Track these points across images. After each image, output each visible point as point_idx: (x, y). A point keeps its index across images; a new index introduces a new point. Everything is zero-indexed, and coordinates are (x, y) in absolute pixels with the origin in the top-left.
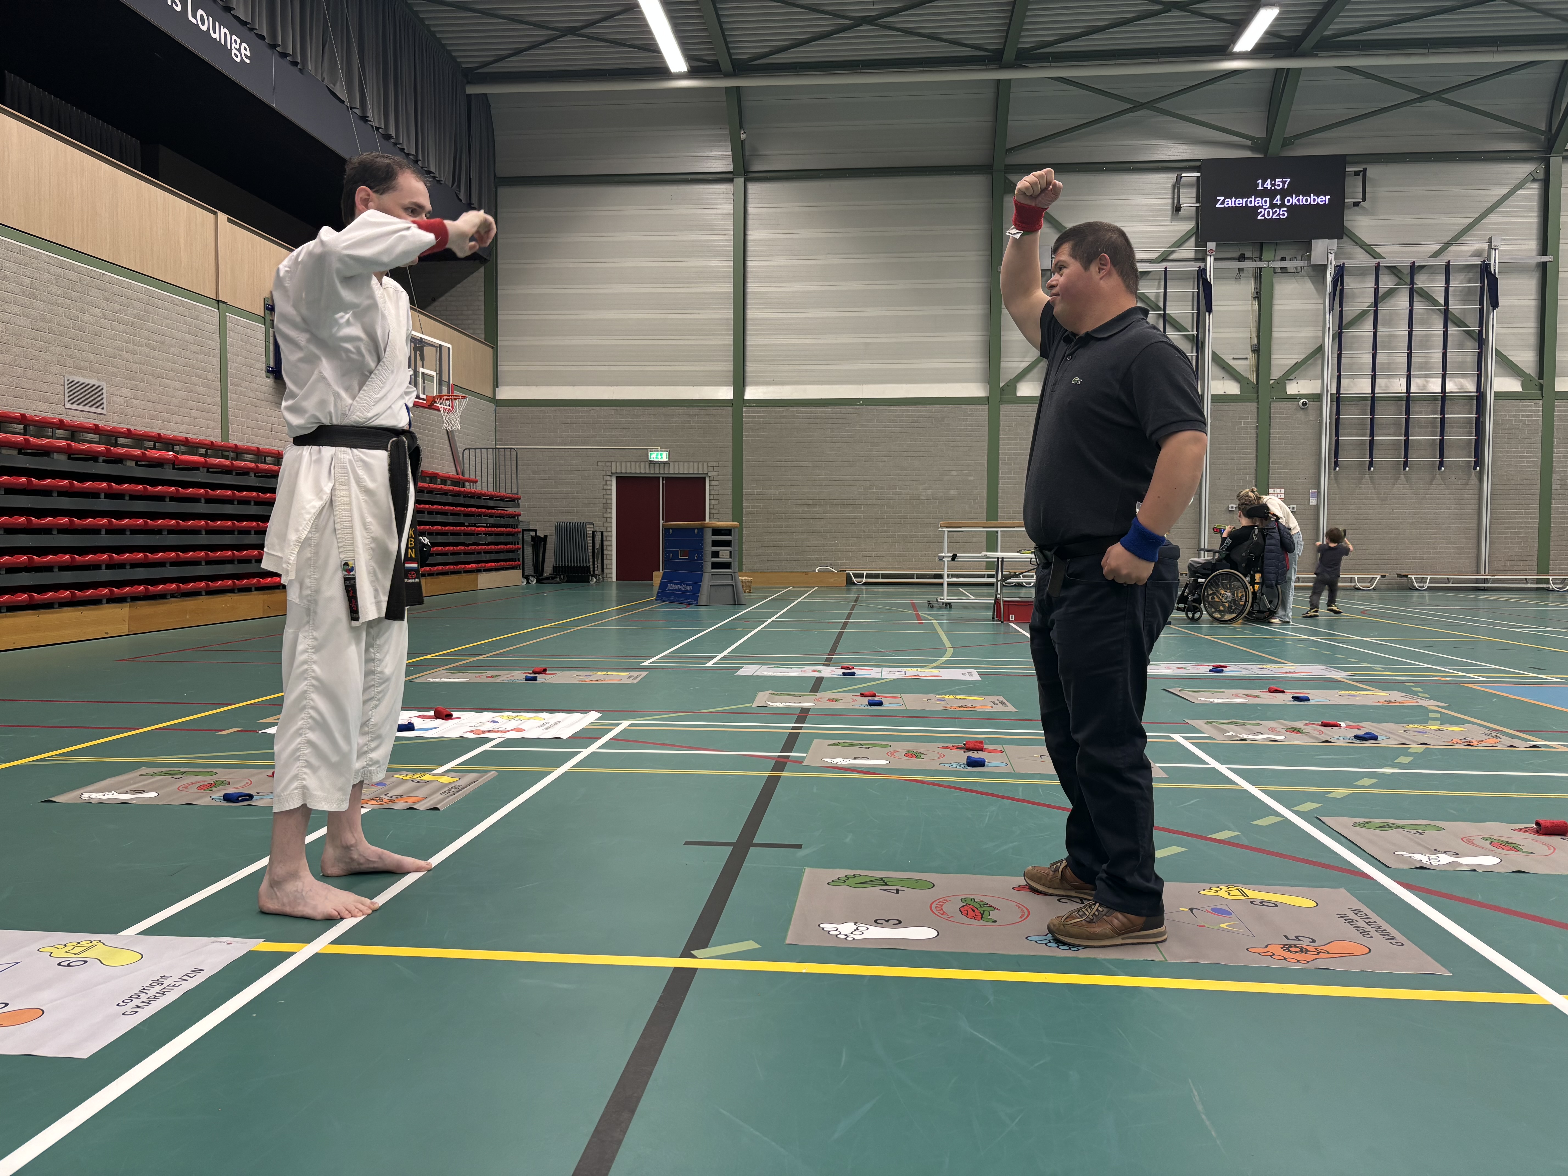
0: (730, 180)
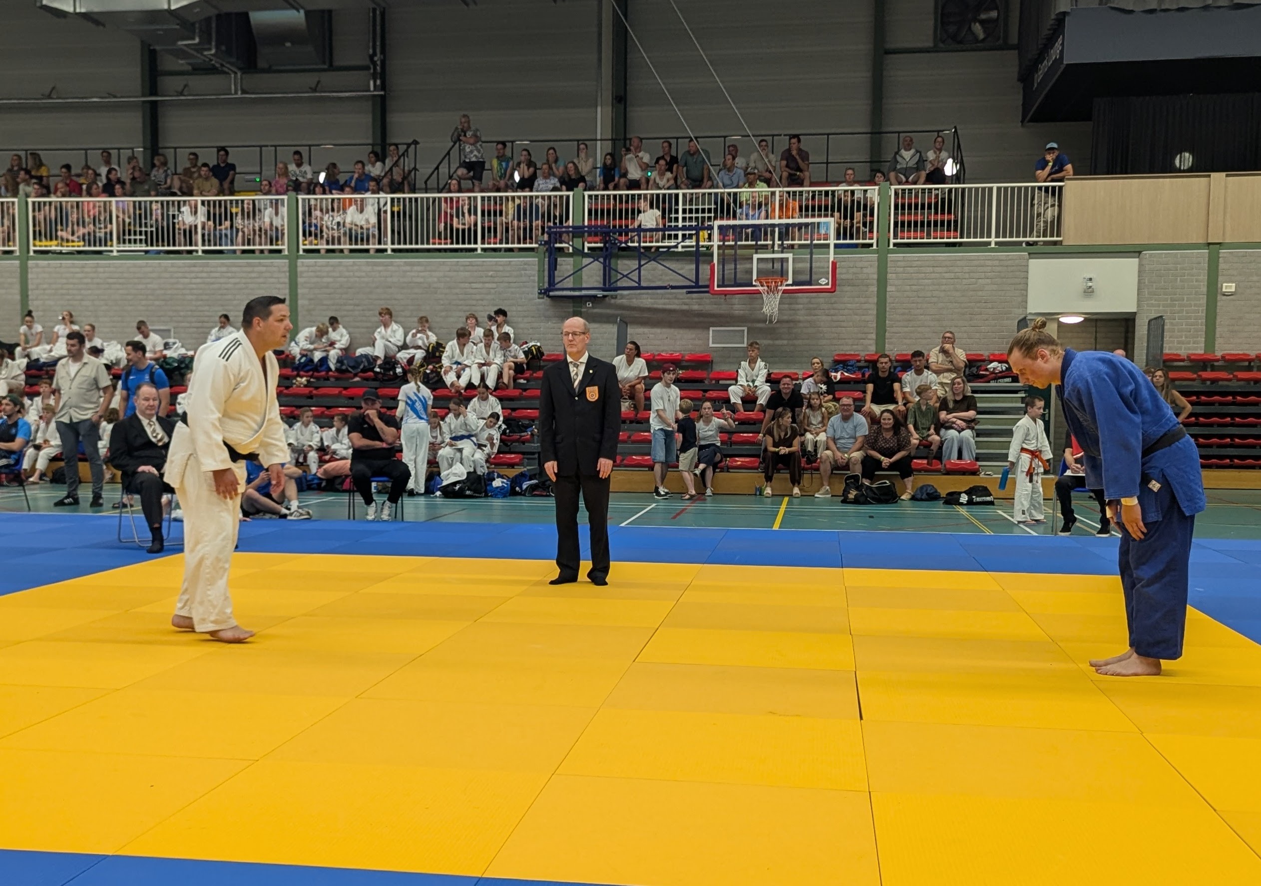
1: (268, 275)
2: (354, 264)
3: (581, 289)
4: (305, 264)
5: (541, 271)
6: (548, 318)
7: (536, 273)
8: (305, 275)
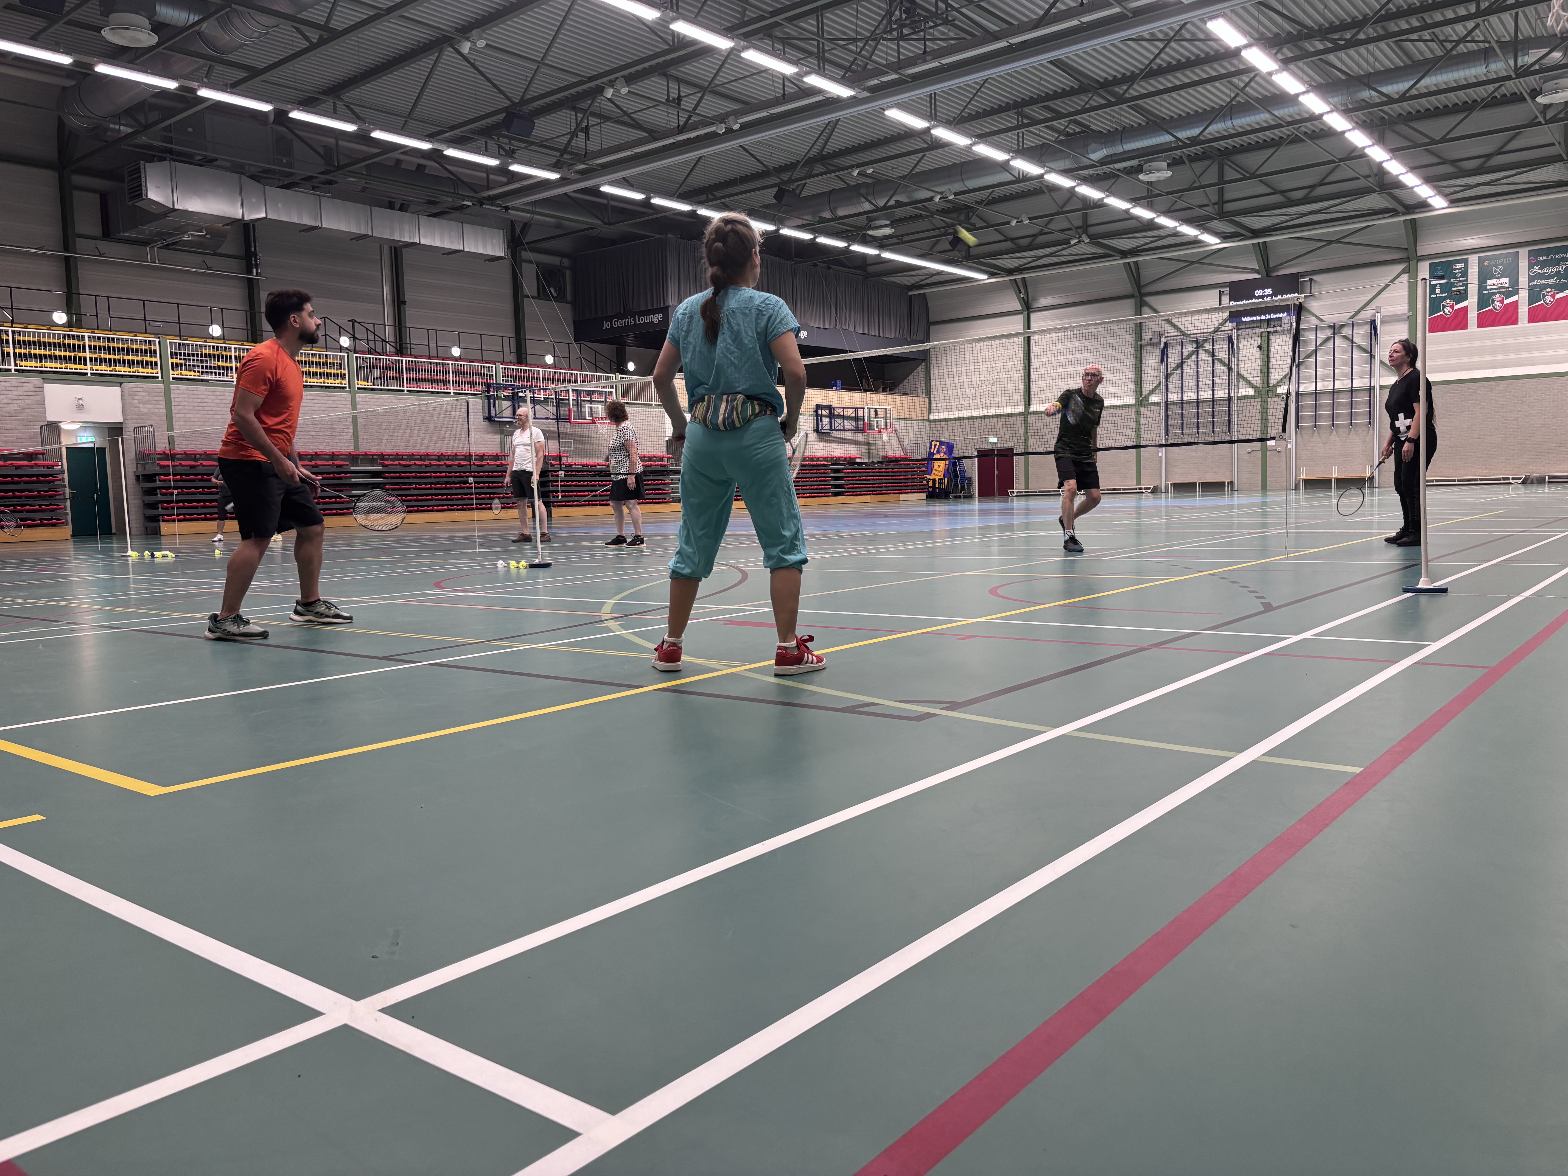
0: (1022, 313)
1: (339, 402)
2: (389, 398)
3: (503, 417)
4: (360, 396)
5: (483, 407)
6: (489, 433)
7: (481, 407)
8: (361, 403)
